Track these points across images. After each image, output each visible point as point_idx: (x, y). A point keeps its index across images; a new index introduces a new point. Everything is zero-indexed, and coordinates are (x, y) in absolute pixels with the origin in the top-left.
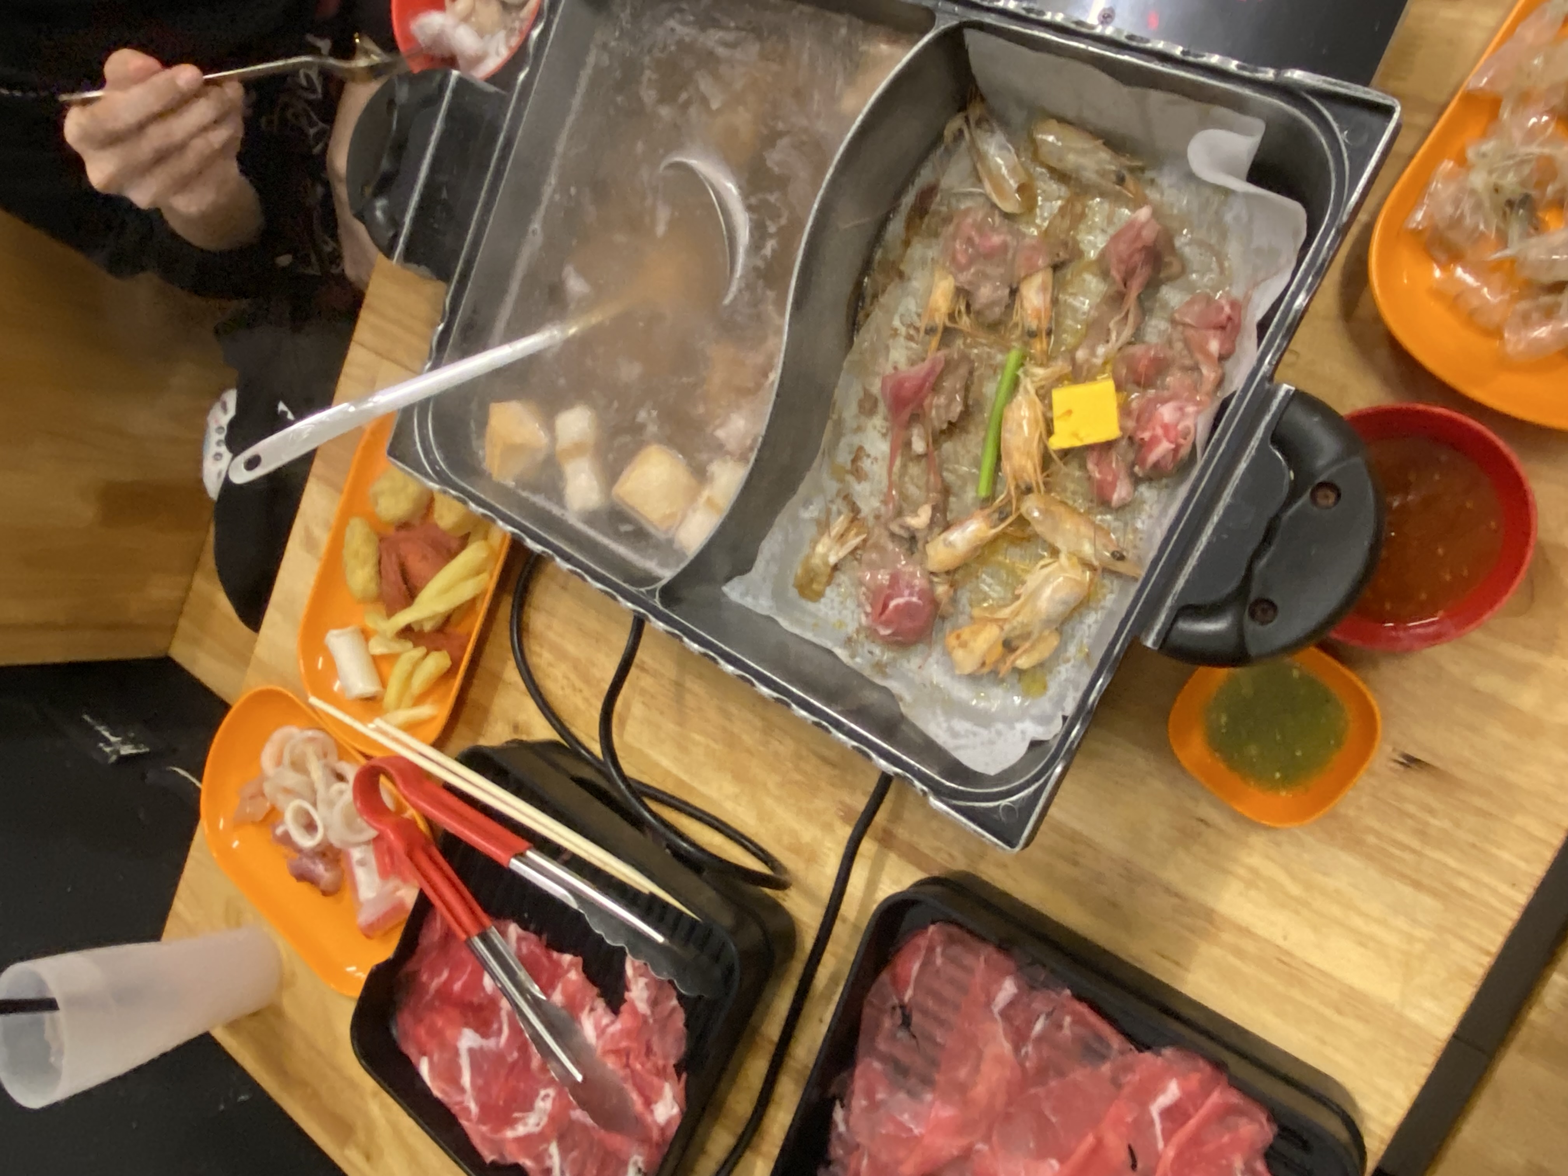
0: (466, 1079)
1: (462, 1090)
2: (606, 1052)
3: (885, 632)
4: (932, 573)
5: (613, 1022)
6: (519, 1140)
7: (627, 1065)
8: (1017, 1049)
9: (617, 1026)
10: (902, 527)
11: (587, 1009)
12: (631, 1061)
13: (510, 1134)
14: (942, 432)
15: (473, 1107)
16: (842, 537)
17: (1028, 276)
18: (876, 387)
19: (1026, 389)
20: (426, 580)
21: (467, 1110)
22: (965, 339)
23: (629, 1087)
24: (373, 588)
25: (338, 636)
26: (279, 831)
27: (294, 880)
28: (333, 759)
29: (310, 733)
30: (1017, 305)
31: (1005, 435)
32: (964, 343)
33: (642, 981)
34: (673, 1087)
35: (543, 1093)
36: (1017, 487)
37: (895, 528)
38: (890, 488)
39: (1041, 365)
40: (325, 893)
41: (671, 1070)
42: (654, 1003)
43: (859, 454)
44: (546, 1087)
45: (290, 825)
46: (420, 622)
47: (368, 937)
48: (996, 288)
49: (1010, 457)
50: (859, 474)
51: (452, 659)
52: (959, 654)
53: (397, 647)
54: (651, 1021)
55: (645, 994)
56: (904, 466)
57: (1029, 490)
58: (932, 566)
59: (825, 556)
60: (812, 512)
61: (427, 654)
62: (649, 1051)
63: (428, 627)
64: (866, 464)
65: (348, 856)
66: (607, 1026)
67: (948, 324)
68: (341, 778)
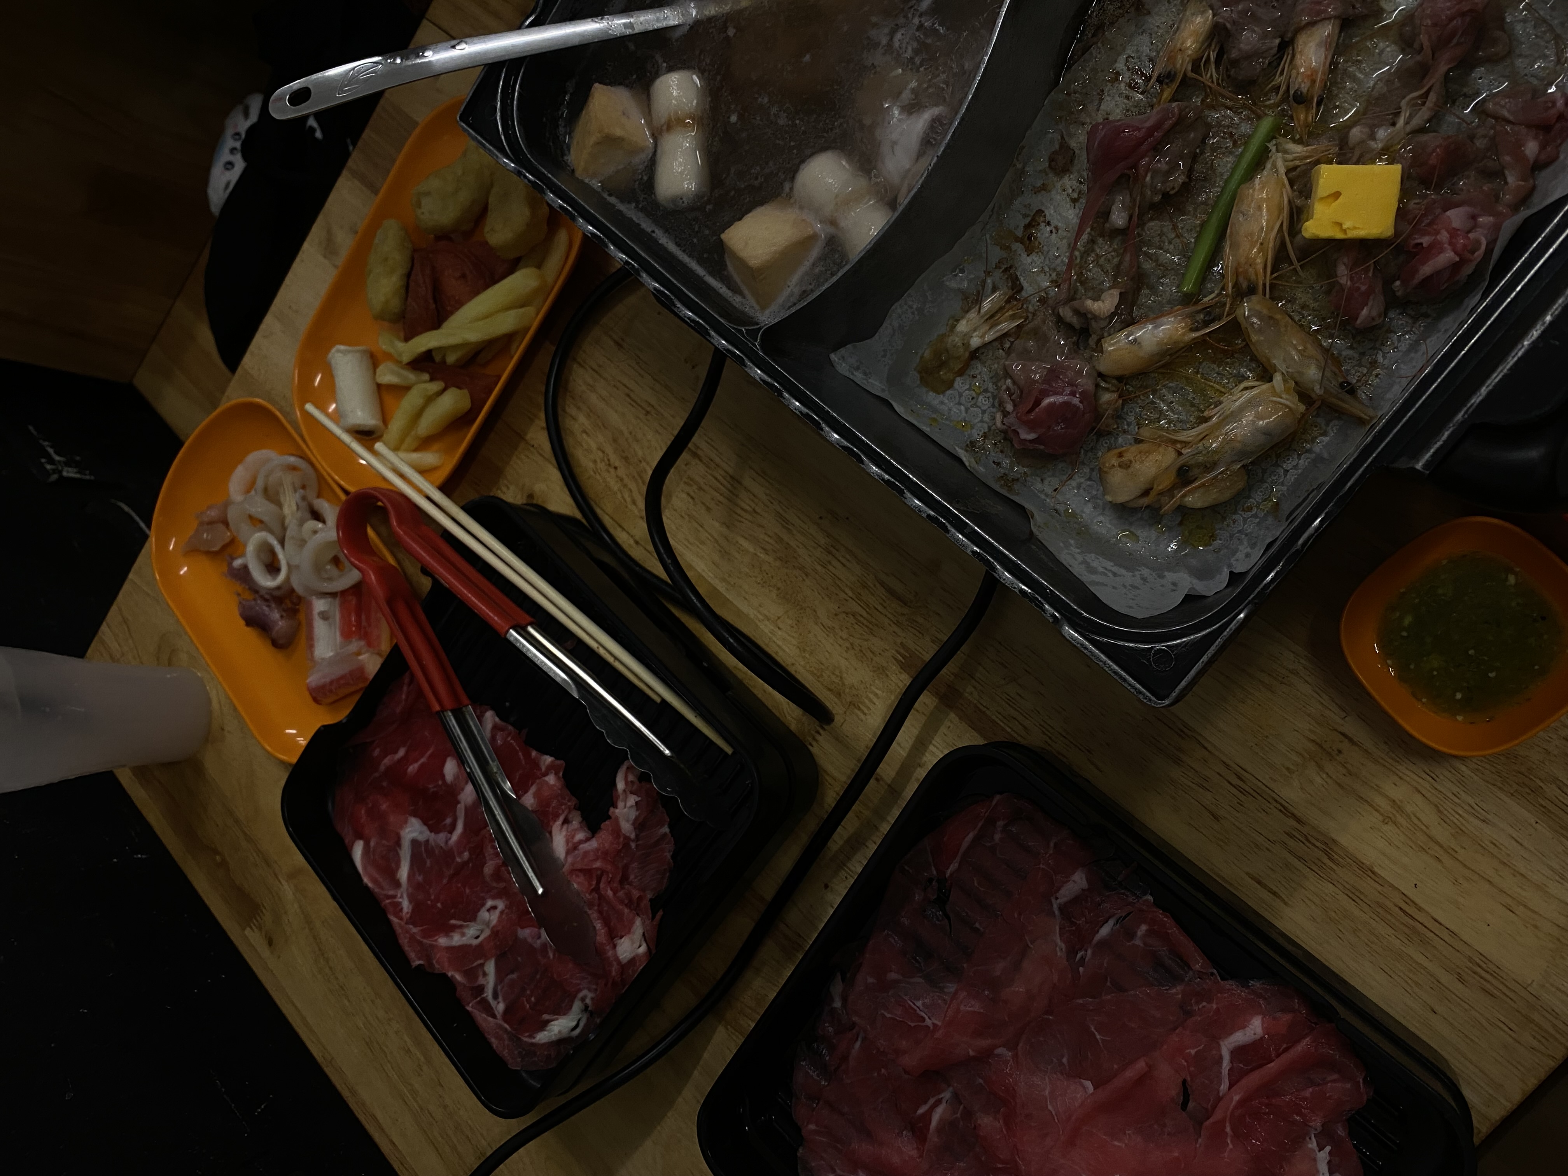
0: (404, 873)
1: (397, 884)
2: (572, 871)
3: (1027, 435)
4: (1100, 375)
5: (588, 840)
6: (450, 949)
7: (597, 889)
8: (1072, 952)
9: (594, 844)
10: (1077, 312)
11: (561, 818)
12: (602, 885)
13: (443, 941)
14: (1153, 206)
15: (406, 905)
16: (992, 318)
17: (1312, 24)
18: (1078, 139)
19: (1274, 166)
20: (460, 304)
21: (398, 906)
22: (1206, 97)
23: (594, 915)
24: (395, 304)
25: (344, 353)
26: (237, 563)
27: (242, 622)
28: (311, 494)
29: (292, 459)
30: (1287, 58)
31: (1237, 218)
32: (1203, 101)
33: (632, 800)
34: (643, 923)
35: (490, 903)
36: (1236, 285)
37: (1066, 313)
38: (1070, 266)
39: (1300, 142)
40: (275, 644)
41: (646, 903)
42: (640, 825)
43: (1036, 218)
44: (494, 898)
45: (250, 559)
46: (443, 350)
47: (316, 700)
48: (1265, 36)
49: (1235, 246)
50: (1029, 243)
51: (472, 402)
52: (1117, 477)
53: (411, 376)
54: (633, 845)
55: (633, 814)
56: (1092, 241)
57: (1252, 291)
58: (1104, 366)
59: (967, 336)
60: (961, 282)
61: (444, 390)
62: (624, 879)
63: (451, 359)
64: (1043, 233)
65: (309, 605)
66: (581, 842)
67: (1190, 74)
68: (317, 516)
